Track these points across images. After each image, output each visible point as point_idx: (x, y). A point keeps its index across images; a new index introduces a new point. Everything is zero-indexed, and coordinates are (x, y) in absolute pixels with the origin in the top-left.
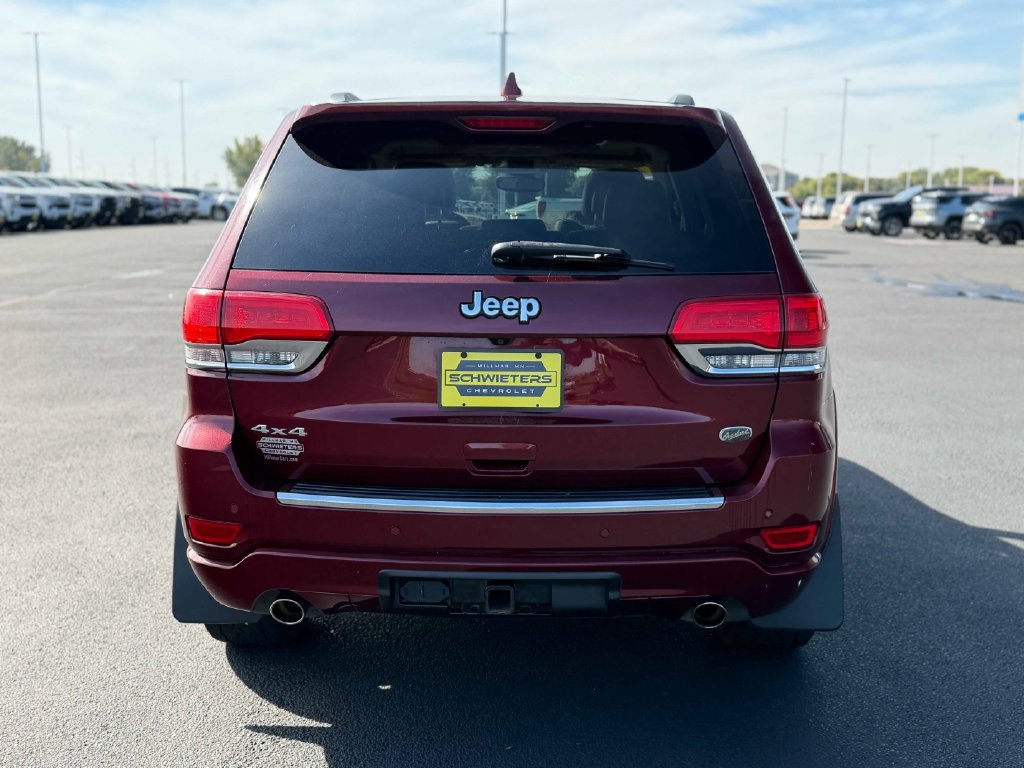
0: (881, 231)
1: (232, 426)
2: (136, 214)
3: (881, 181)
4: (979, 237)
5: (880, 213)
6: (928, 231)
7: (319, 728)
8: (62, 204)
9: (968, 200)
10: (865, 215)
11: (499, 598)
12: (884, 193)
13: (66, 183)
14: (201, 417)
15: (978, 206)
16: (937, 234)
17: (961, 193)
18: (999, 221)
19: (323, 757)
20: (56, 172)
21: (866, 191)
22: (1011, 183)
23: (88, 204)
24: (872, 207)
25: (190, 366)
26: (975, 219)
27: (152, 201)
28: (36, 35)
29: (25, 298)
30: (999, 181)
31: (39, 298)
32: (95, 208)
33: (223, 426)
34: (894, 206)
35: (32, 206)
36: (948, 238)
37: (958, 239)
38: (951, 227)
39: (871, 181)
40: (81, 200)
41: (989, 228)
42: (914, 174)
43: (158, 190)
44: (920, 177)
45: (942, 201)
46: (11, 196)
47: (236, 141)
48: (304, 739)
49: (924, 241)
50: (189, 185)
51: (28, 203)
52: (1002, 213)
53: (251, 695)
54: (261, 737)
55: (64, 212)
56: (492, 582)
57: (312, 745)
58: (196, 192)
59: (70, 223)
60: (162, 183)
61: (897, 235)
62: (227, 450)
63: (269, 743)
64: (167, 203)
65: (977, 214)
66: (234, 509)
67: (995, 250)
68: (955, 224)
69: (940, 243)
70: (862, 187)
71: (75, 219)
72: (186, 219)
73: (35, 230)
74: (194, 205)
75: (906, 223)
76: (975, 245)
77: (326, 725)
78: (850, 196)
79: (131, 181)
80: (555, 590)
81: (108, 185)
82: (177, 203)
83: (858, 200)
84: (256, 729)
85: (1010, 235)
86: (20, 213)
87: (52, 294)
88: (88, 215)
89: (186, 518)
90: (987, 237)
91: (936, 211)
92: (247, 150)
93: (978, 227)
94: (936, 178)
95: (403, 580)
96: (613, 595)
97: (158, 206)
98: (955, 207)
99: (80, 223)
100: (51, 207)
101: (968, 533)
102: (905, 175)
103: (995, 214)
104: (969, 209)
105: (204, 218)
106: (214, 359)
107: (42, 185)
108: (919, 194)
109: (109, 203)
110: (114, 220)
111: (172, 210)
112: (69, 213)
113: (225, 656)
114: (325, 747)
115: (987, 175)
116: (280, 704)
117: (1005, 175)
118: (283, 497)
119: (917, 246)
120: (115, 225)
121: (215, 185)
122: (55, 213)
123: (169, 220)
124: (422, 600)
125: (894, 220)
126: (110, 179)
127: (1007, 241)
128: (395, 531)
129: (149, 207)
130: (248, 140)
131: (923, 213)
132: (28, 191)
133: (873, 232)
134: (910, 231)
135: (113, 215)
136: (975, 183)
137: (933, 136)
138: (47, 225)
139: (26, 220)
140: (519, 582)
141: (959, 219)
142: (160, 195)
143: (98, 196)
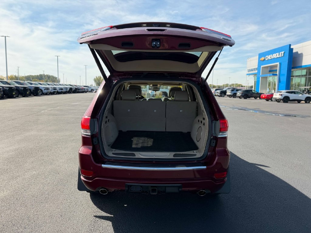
0: (221, 96)
1: (92, 148)
2: (76, 91)
3: (219, 86)
4: (240, 97)
5: (220, 92)
6: (230, 96)
7: (111, 217)
8: (62, 89)
9: (237, 90)
10: (217, 93)
11: (154, 190)
12: (220, 89)
13: (63, 85)
14: (85, 146)
15: (239, 92)
16: (231, 97)
17: (236, 89)
18: (243, 94)
19: (111, 225)
20: (61, 83)
21: (217, 88)
22: (245, 87)
23: (67, 89)
24: (219, 91)
25: (83, 134)
26: (239, 94)
27: (80, 88)
28: (58, 56)
29: (53, 108)
30: (242, 86)
31: (56, 108)
32: (68, 90)
33: (89, 148)
34: (223, 91)
35: (56, 89)
36: (234, 98)
37: (235, 98)
38: (234, 96)
39: (218, 86)
40: (65, 88)
41: (242, 96)
42: (226, 85)
43: (81, 86)
44: (227, 85)
45: (232, 90)
46: (51, 87)
47: (96, 77)
48: (107, 220)
49: (229, 98)
50: (87, 85)
51: (55, 89)
52: (244, 93)
53: (95, 207)
54: (97, 219)
55: (62, 91)
56: (152, 187)
57: (109, 221)
58: (88, 87)
59: (63, 93)
60: (82, 85)
61: (223, 97)
62: (90, 154)
63: (99, 221)
64: (82, 89)
65: (239, 93)
66: (92, 168)
67: (243, 100)
68: (235, 95)
69: (232, 98)
70: (216, 87)
71: (64, 92)
72: (86, 92)
73: (56, 94)
74: (88, 89)
75: (225, 94)
76: (238, 99)
77: (112, 216)
78: (215, 89)
79: (75, 84)
80: (166, 188)
81: (71, 85)
82: (84, 89)
83: (216, 90)
84: (96, 216)
85: (246, 97)
86: (53, 91)
87: (58, 107)
88: (67, 91)
89: (81, 169)
90: (241, 98)
91: (231, 92)
92: (98, 79)
93: (239, 96)
94: (230, 86)
95: (131, 186)
96: (180, 190)
97: (81, 89)
98: (235, 92)
99: (65, 93)
100: (59, 90)
101: (249, 164)
102: (224, 85)
103: (243, 93)
104: (237, 92)
105: (90, 92)
106: (88, 133)
107: (58, 85)
108: (228, 89)
109: (71, 89)
110: (72, 92)
111: (83, 90)
112: (63, 91)
113: (90, 196)
114: (112, 222)
115: (240, 85)
116: (102, 210)
117: (243, 85)
118: (103, 166)
119: (227, 99)
120: (72, 93)
121: (92, 85)
122: (60, 91)
123: (83, 92)
124: (135, 190)
125: (223, 94)
126: (71, 84)
127: (245, 98)
128: (129, 174)
129: (79, 90)
130: (99, 77)
131: (229, 93)
132: (55, 86)
133: (219, 96)
134: (226, 96)
135: (72, 91)
136: (237, 87)
137: (230, 78)
138: (58, 93)
139: (54, 92)
140: (158, 186)
141: (236, 94)
142: (81, 87)
143: (69, 88)
